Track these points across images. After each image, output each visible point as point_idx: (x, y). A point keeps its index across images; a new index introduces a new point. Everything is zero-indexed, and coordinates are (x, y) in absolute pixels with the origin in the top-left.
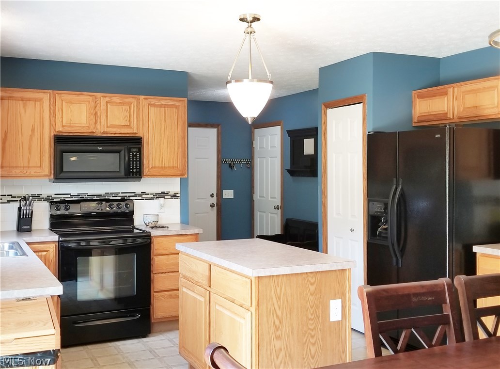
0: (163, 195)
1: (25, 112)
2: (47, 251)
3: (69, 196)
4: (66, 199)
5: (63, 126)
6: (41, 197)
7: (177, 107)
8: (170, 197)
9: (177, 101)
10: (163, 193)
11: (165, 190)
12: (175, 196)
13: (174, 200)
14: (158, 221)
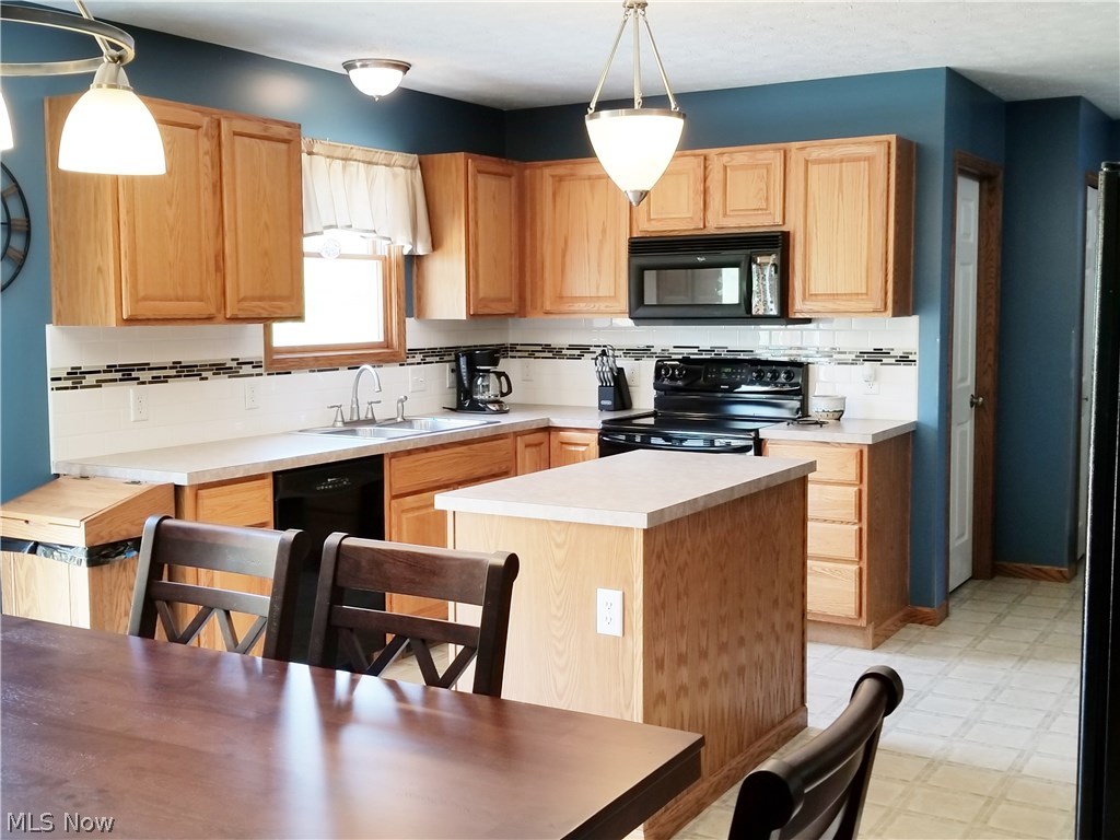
0: (877, 355)
1: (593, 198)
2: (588, 445)
3: (696, 351)
4: (692, 357)
5: (649, 220)
6: (653, 350)
7: (869, 159)
8: (893, 361)
9: (868, 143)
10: (878, 351)
11: (884, 346)
12: (904, 359)
13: (902, 368)
14: (843, 412)
